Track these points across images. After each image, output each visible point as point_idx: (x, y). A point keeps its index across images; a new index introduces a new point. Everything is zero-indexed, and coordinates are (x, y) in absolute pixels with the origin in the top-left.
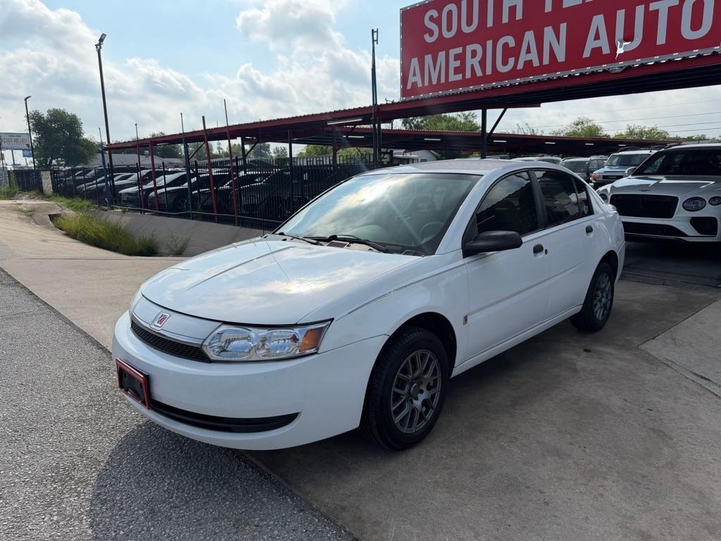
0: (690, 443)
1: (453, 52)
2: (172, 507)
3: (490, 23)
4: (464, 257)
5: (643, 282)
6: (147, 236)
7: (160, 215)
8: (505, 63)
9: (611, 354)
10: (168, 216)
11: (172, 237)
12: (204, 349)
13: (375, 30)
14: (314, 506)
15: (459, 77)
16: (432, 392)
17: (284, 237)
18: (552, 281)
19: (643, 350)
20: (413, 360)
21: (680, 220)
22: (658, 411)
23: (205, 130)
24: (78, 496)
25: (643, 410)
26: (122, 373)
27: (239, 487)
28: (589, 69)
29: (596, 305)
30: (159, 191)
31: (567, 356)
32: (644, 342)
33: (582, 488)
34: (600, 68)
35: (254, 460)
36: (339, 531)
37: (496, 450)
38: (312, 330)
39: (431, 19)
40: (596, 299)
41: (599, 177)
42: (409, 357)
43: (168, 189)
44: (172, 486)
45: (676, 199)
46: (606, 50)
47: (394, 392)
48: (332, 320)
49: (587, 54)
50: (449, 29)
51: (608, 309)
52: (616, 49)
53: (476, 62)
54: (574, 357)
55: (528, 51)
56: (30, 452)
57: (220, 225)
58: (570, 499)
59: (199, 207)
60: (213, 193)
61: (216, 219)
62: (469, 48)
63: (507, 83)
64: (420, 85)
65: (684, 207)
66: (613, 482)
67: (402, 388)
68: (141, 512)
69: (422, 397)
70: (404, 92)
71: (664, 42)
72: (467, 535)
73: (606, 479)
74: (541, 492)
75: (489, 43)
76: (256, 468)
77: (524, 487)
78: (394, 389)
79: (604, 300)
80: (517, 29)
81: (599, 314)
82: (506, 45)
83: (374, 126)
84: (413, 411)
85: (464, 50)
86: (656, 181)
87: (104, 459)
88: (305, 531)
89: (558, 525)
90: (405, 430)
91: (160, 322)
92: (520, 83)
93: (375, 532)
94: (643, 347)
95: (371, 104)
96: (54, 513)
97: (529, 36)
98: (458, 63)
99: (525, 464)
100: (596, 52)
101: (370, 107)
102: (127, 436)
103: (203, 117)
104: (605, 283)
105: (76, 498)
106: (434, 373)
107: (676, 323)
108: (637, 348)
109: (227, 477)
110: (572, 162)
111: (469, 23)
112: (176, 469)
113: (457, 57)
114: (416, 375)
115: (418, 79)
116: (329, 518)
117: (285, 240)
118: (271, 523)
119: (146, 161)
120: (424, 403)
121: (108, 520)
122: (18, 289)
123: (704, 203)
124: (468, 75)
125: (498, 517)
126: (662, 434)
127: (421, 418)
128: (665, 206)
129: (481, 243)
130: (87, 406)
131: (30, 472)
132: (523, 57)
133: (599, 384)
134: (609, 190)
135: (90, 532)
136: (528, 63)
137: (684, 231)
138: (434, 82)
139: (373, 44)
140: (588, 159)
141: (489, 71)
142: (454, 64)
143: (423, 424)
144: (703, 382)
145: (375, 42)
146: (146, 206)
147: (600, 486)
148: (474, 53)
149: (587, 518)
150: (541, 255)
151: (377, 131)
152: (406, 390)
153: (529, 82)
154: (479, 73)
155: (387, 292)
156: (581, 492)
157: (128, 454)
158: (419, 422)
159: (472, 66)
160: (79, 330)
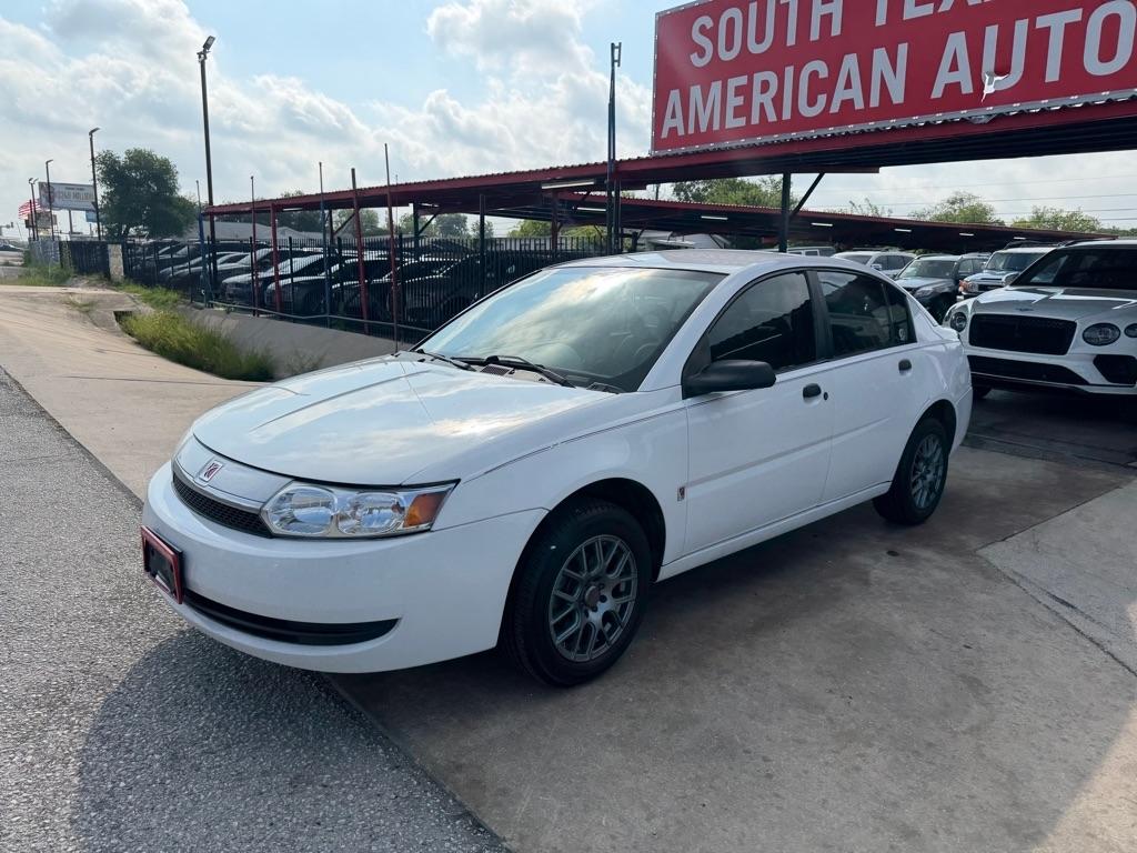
0: (1017, 699)
1: (734, 83)
2: (204, 752)
3: (791, 41)
4: (683, 399)
5: (1011, 454)
6: (259, 350)
7: (282, 318)
8: (812, 102)
9: (928, 560)
10: (295, 321)
11: (297, 353)
12: (264, 517)
13: (617, 45)
14: (417, 762)
15: (741, 122)
16: (623, 599)
17: (421, 356)
18: (835, 442)
19: (981, 557)
20: (590, 550)
21: (1078, 359)
22: (979, 649)
23: (355, 191)
24: (70, 729)
25: (955, 647)
26: (149, 550)
27: (311, 728)
28: (939, 118)
29: (915, 483)
30: (282, 282)
31: (859, 559)
32: (986, 545)
33: (830, 758)
34: (957, 116)
35: (341, 691)
36: (444, 801)
37: (712, 694)
38: (425, 495)
39: (703, 30)
40: (914, 474)
41: (973, 286)
42: (583, 545)
43: (296, 280)
44: (212, 721)
45: (1073, 325)
46: (967, 88)
47: (556, 597)
48: (457, 481)
49: (937, 92)
50: (729, 47)
51: (937, 492)
52: (982, 86)
53: (767, 99)
54: (870, 561)
55: (848, 85)
56: (12, 661)
57: (371, 338)
58: (806, 772)
59: (341, 308)
60: (363, 289)
61: (366, 328)
62: (759, 77)
63: (813, 133)
64: (681, 132)
65: (1085, 339)
66: (881, 750)
67: (571, 592)
68: (157, 757)
69: (603, 607)
70: (657, 142)
71: (1057, 79)
72: (636, 815)
73: (871, 746)
74: (765, 759)
75: (789, 71)
76: (342, 703)
77: (741, 750)
78: (556, 592)
79: (930, 477)
80: (832, 51)
81: (921, 500)
82: (814, 74)
83: (610, 194)
84: (588, 628)
85: (751, 81)
86: (1045, 296)
87: (119, 677)
88: (394, 796)
89: (778, 808)
90: (572, 656)
91: (208, 474)
92: (833, 134)
93: (499, 805)
94: (980, 552)
95: (606, 160)
96: (30, 752)
97: (850, 63)
98: (740, 101)
99: (752, 717)
100: (953, 88)
101: (604, 163)
102: (160, 645)
103: (353, 170)
104: (932, 450)
105: (66, 732)
106: (626, 571)
107: (1046, 518)
108: (973, 553)
109: (296, 713)
110: (932, 262)
111: (760, 39)
112: (223, 697)
113: (739, 91)
114: (594, 573)
115: (678, 123)
116: (434, 781)
117: (422, 361)
118: (347, 783)
119: (264, 233)
120: (607, 617)
121: (106, 765)
122: (43, 422)
123: (1117, 333)
124: (755, 120)
125: (689, 792)
126: (974, 684)
127: (602, 638)
128: (1056, 335)
129: (714, 378)
130: (110, 600)
131: (6, 691)
132: (840, 94)
133: (899, 605)
134: (970, 308)
135: (76, 780)
136: (847, 104)
137: (1084, 376)
138: (703, 128)
139: (613, 65)
140: (958, 258)
141: (787, 115)
142: (735, 101)
143: (604, 649)
144: (1063, 610)
145: (616, 64)
146: (262, 304)
147: (858, 755)
148: (765, 86)
149: (825, 801)
150: (818, 401)
151: (614, 201)
152: (576, 595)
153: (847, 133)
154: (772, 117)
155: (550, 444)
156: (827, 763)
157: (157, 672)
158: (597, 646)
159: (762, 105)
160: (122, 487)
